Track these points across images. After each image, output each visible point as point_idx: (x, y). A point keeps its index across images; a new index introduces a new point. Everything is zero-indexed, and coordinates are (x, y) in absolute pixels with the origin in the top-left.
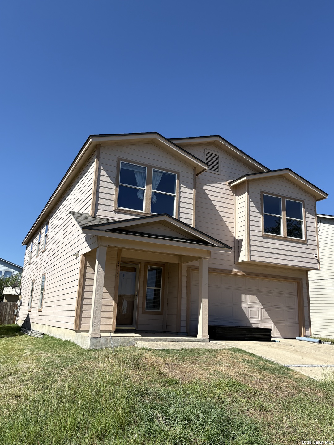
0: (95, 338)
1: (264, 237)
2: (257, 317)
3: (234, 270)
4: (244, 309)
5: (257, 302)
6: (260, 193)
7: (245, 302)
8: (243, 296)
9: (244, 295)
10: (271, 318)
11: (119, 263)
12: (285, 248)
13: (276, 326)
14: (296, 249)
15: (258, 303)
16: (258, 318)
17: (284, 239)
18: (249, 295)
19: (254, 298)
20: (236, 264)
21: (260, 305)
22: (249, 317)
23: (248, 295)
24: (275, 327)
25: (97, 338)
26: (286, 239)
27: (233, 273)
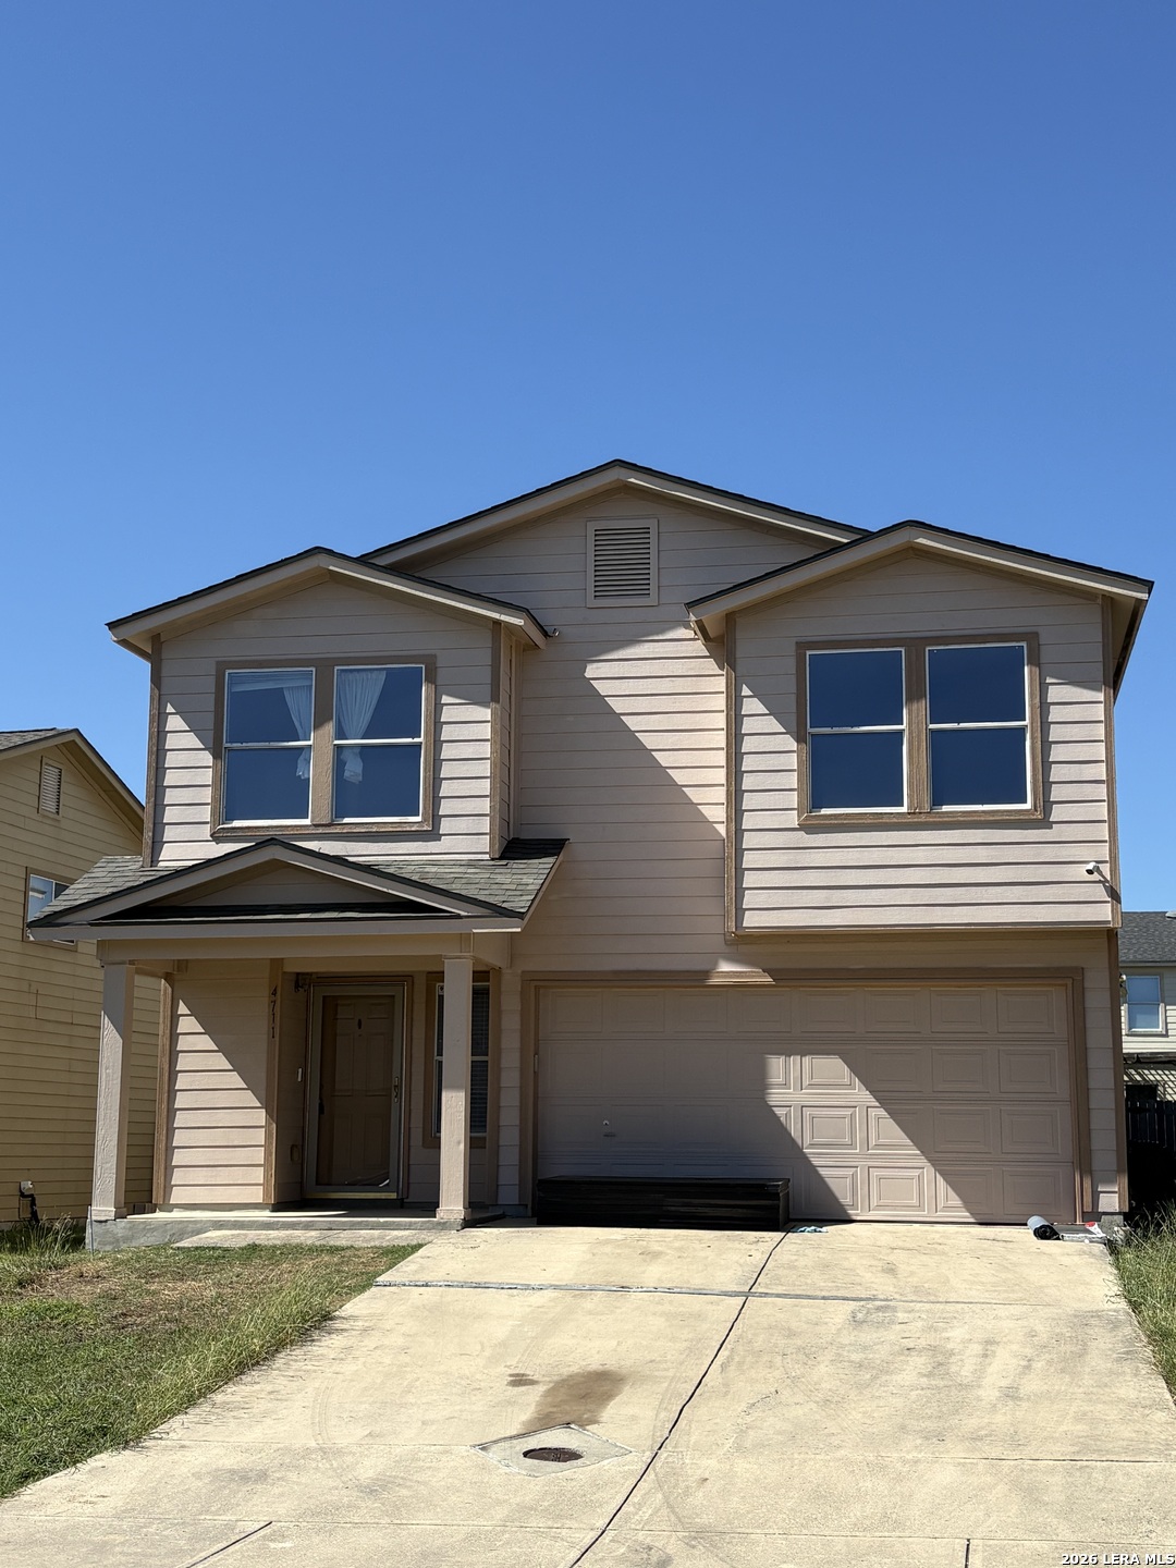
0: (101, 1222)
1: (805, 828)
2: (847, 1140)
3: (725, 967)
4: (778, 1111)
5: (847, 1081)
6: (792, 650)
7: (786, 1085)
8: (777, 1066)
9: (782, 1058)
10: (915, 1144)
11: (274, 993)
12: (919, 856)
13: (941, 1174)
14: (982, 854)
15: (851, 1086)
16: (852, 1145)
17: (910, 819)
18: (806, 1059)
19: (833, 1067)
20: (731, 944)
21: (861, 1095)
22: (807, 1141)
23: (803, 1055)
24: (940, 1180)
25: (106, 1221)
26: (923, 819)
27: (715, 981)
